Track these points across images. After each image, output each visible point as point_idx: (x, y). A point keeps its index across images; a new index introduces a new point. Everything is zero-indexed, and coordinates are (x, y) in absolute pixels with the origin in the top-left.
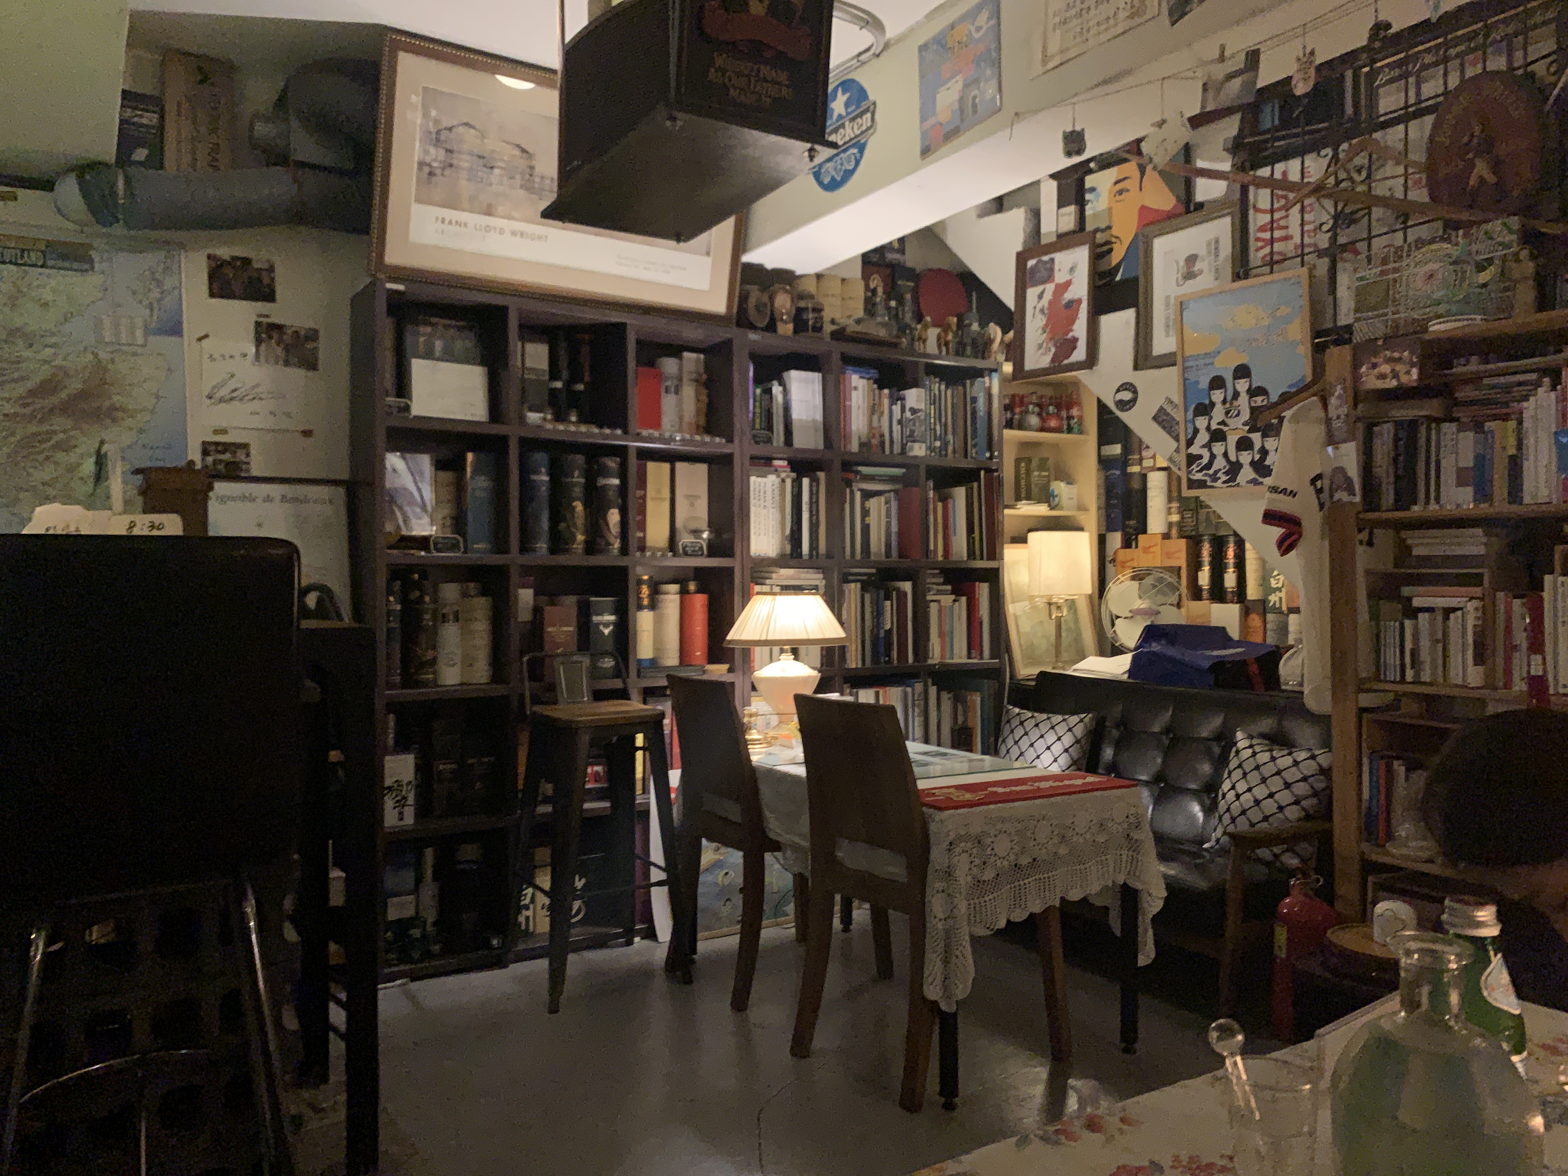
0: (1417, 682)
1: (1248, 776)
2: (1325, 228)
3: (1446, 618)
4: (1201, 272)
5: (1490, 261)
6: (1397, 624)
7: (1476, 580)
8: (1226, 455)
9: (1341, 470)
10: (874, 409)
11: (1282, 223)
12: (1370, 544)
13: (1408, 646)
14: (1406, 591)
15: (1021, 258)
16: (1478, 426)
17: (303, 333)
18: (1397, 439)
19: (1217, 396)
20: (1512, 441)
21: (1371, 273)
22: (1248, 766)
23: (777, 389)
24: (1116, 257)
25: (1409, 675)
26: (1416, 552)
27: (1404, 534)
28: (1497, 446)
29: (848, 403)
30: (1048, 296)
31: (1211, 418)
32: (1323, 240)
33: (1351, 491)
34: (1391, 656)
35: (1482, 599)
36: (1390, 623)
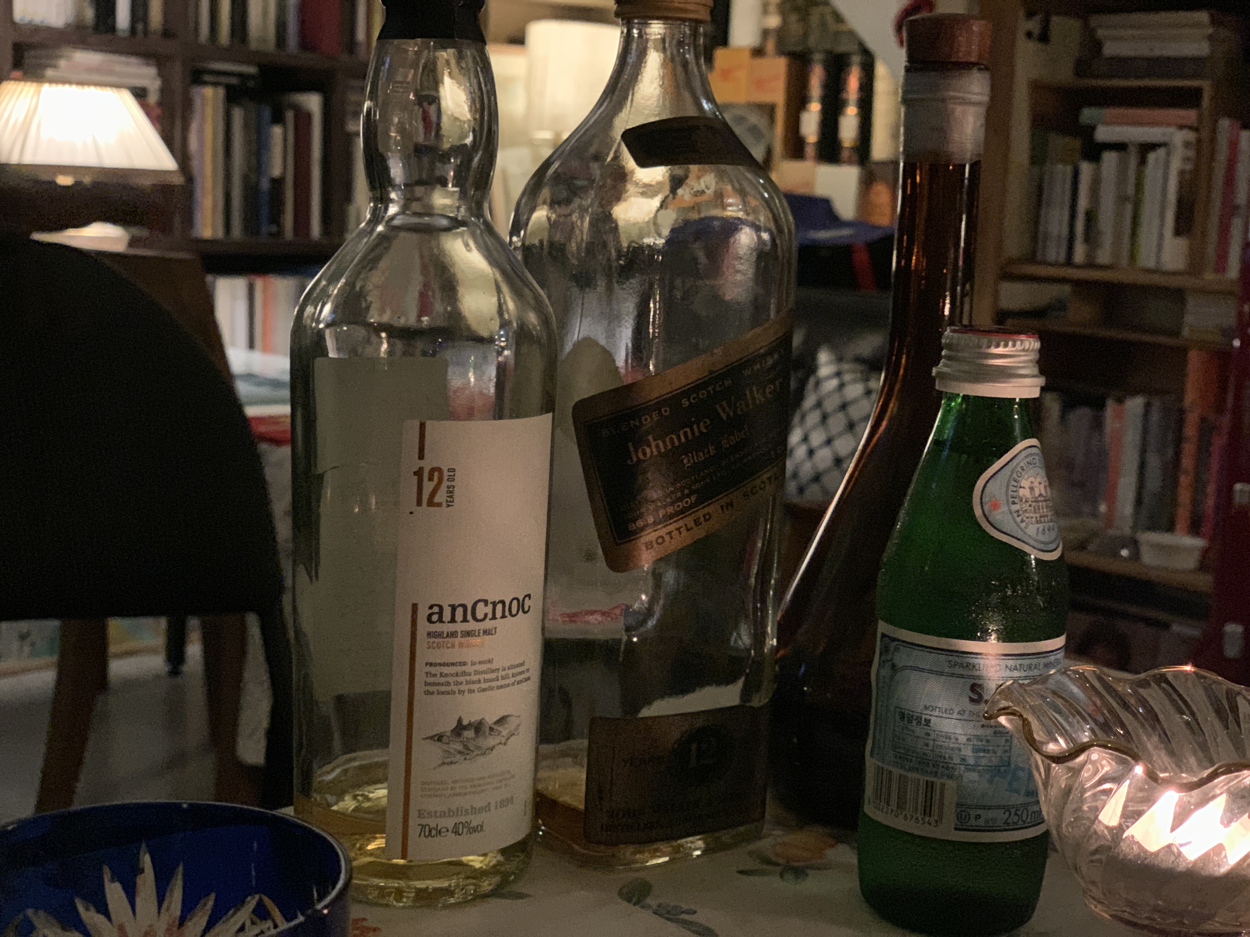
0: (1091, 264)
1: (831, 421)
3: (1143, 161)
6: (1069, 169)
7: (1190, 98)
12: (1044, 38)
13: (1083, 203)
14: (1088, 114)
22: (830, 405)
25: (1080, 254)
26: (1109, 49)
27: (1095, 20)
35: (1196, 129)
36: (1060, 167)
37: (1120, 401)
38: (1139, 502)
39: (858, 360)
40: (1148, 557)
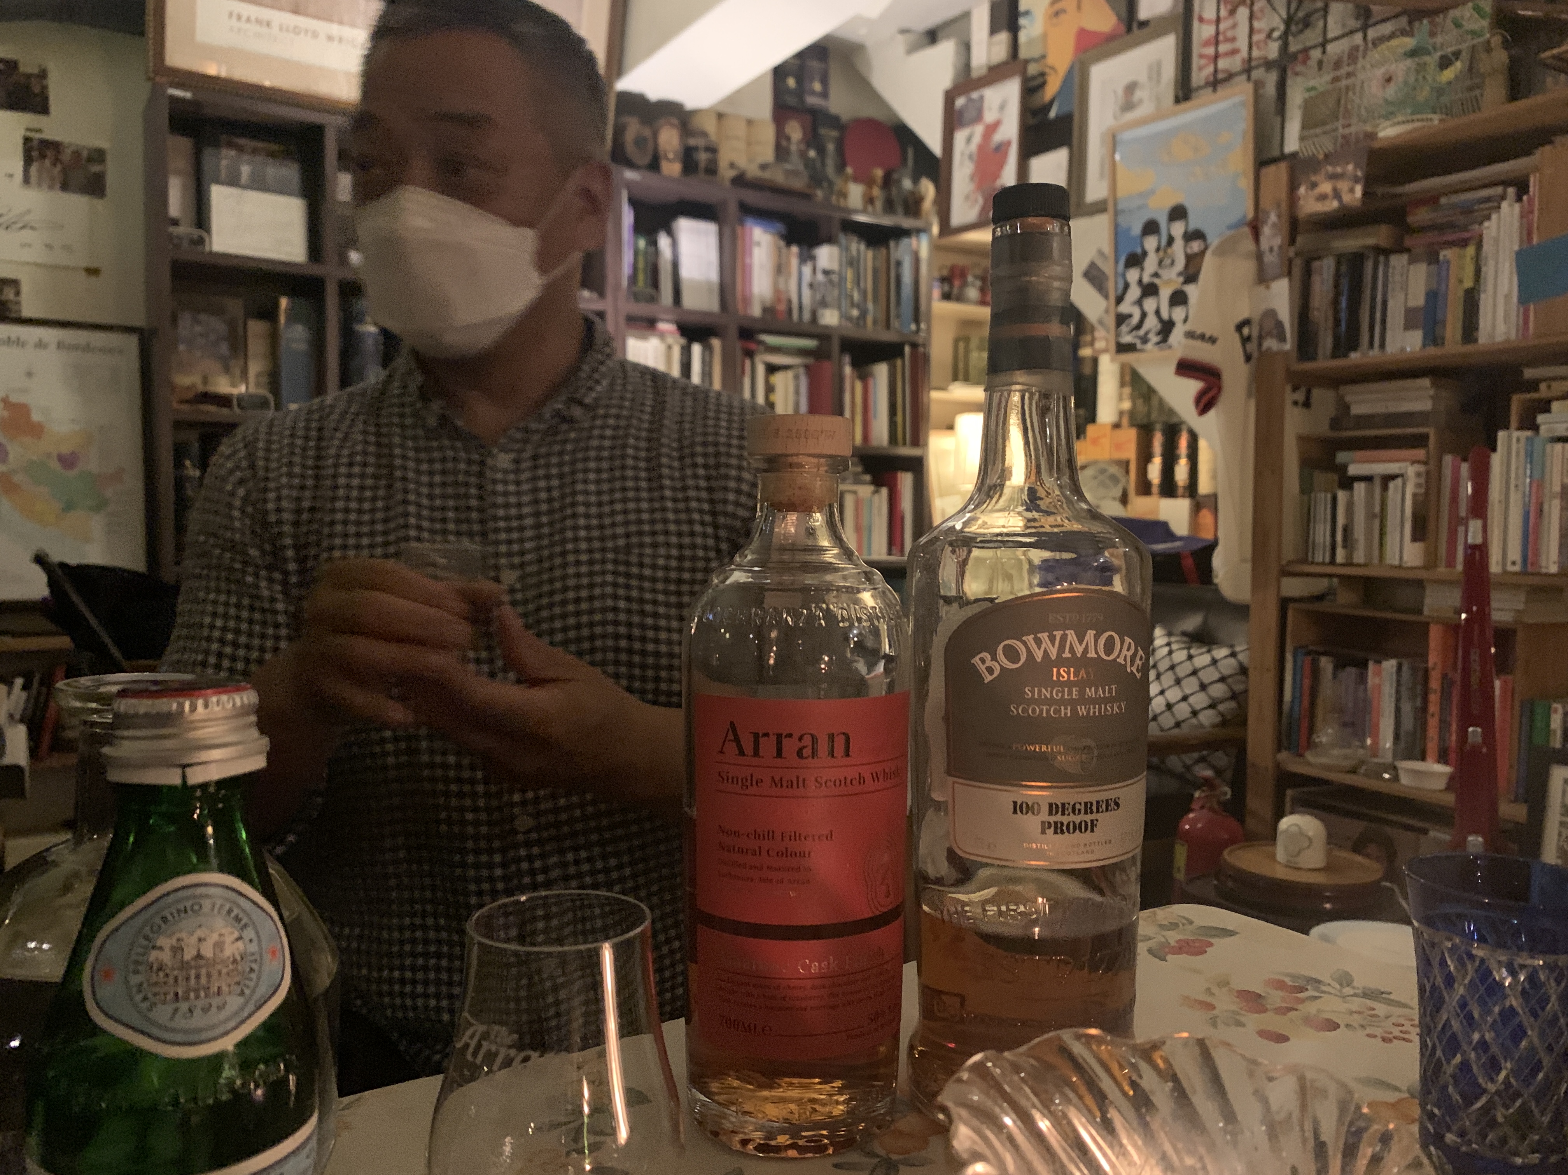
0: (1349, 564)
1: (1162, 678)
2: (1276, 34)
3: (1385, 488)
4: (1141, 101)
5: (1457, 55)
6: (1329, 496)
7: (1420, 441)
8: (1158, 312)
9: (1271, 314)
10: (780, 269)
11: (1229, 34)
12: (1307, 404)
13: (1341, 521)
14: (1341, 457)
15: (950, 98)
16: (1432, 258)
17: (85, 154)
18: (1337, 276)
19: (1151, 243)
20: (1470, 270)
21: (1322, 81)
22: (1163, 666)
23: (664, 241)
24: (1051, 89)
25: (1340, 557)
26: (1357, 410)
27: (1343, 389)
28: (1453, 281)
29: (748, 261)
30: (977, 139)
31: (1142, 269)
32: (1273, 50)
33: (1282, 338)
34: (1321, 533)
35: (1425, 463)
36: (1322, 495)
37: (1379, 662)
38: (1397, 737)
39: (1184, 634)
40: (1405, 780)
